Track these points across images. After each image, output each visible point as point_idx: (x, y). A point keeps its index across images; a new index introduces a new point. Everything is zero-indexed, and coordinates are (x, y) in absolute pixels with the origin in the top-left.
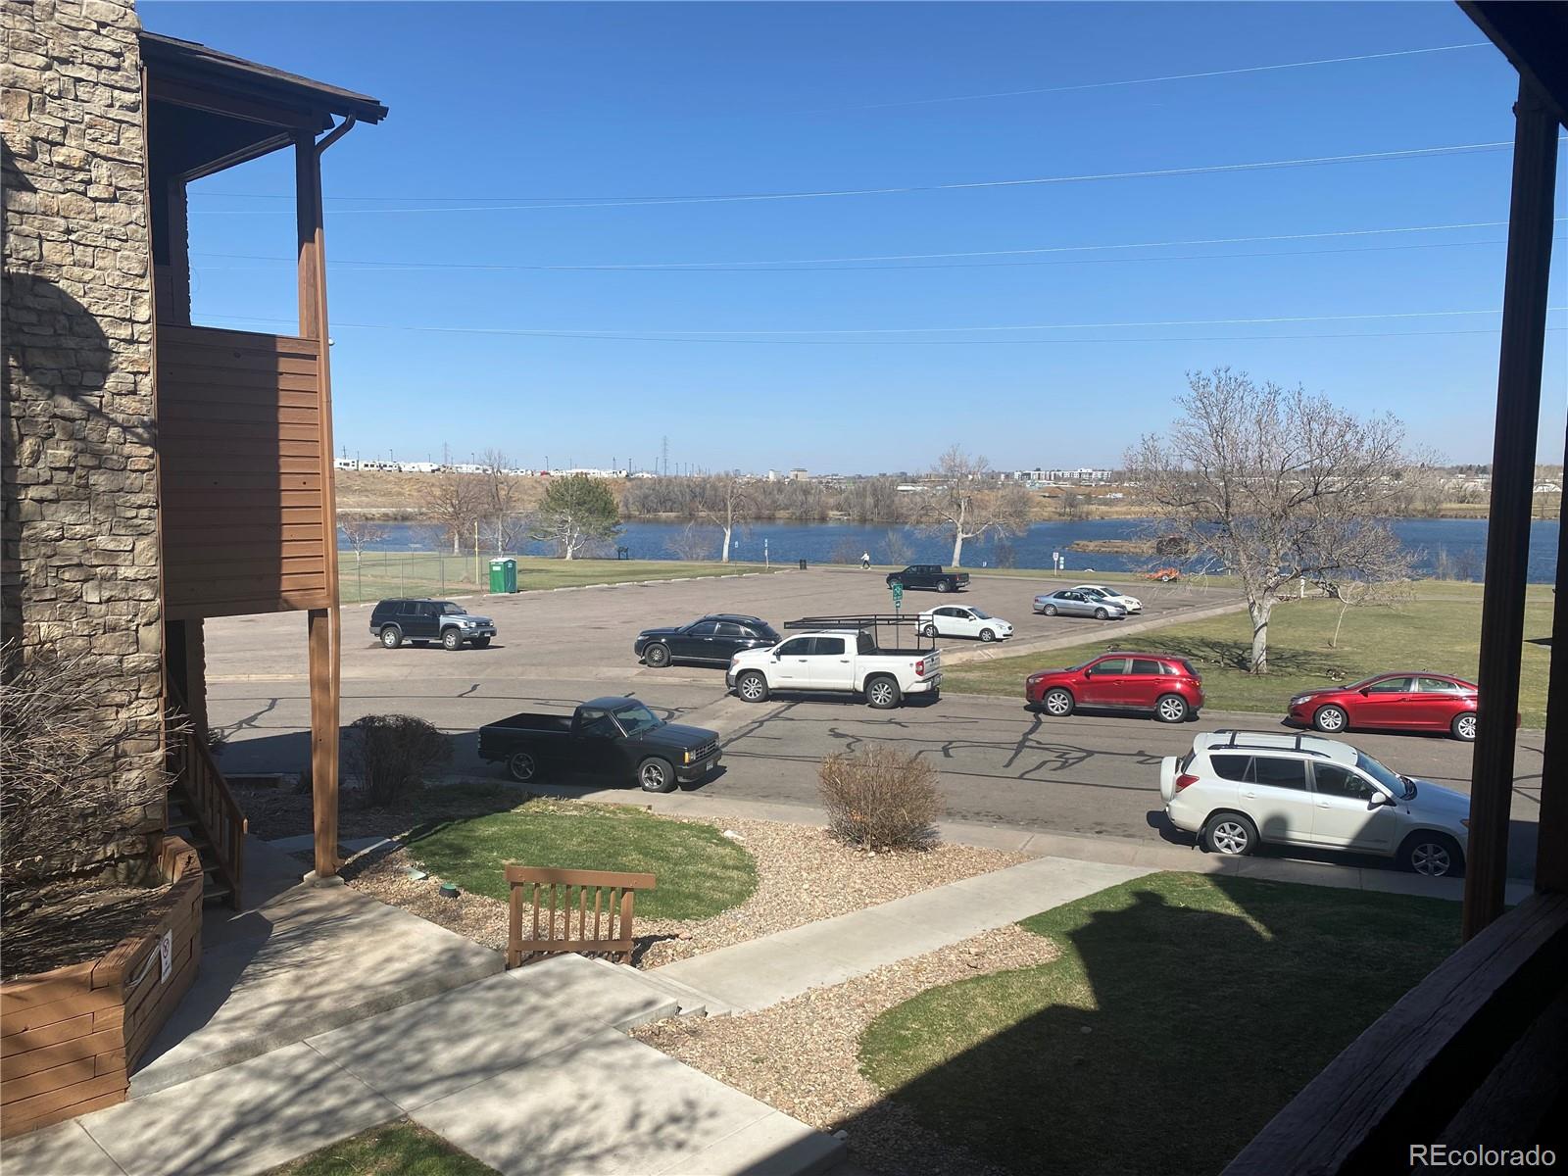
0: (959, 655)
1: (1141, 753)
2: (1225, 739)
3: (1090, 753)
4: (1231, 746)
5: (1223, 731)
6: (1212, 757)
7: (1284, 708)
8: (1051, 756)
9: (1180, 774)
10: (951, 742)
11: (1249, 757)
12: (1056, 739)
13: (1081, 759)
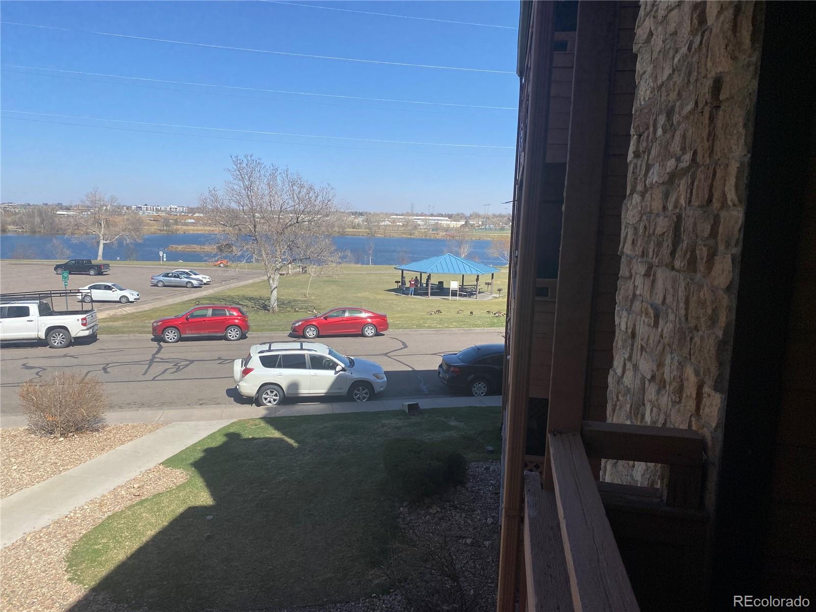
0: (108, 312)
1: (219, 359)
2: (266, 347)
3: (192, 362)
4: (270, 350)
5: (265, 343)
6: (260, 357)
7: (289, 328)
8: (170, 365)
9: (244, 368)
10: (108, 364)
11: (278, 355)
12: (172, 356)
13: (187, 365)
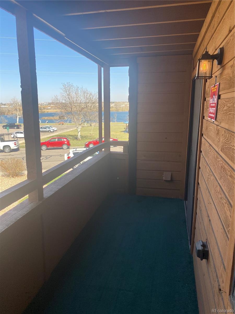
0: (22, 141)
1: (60, 155)
2: (75, 150)
3: (51, 156)
4: (76, 151)
5: (74, 149)
6: (73, 153)
7: (84, 145)
8: (44, 157)
9: (68, 156)
10: (24, 157)
11: (79, 152)
12: (45, 154)
13: (50, 157)
